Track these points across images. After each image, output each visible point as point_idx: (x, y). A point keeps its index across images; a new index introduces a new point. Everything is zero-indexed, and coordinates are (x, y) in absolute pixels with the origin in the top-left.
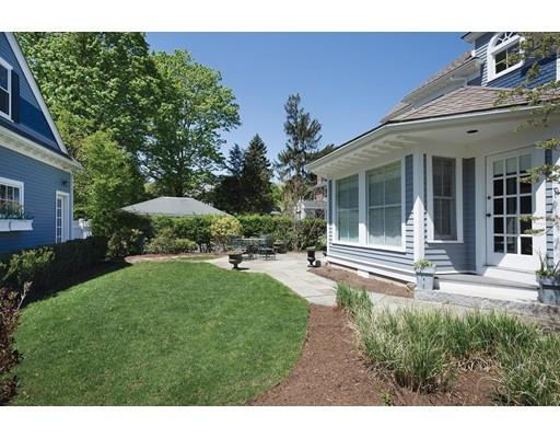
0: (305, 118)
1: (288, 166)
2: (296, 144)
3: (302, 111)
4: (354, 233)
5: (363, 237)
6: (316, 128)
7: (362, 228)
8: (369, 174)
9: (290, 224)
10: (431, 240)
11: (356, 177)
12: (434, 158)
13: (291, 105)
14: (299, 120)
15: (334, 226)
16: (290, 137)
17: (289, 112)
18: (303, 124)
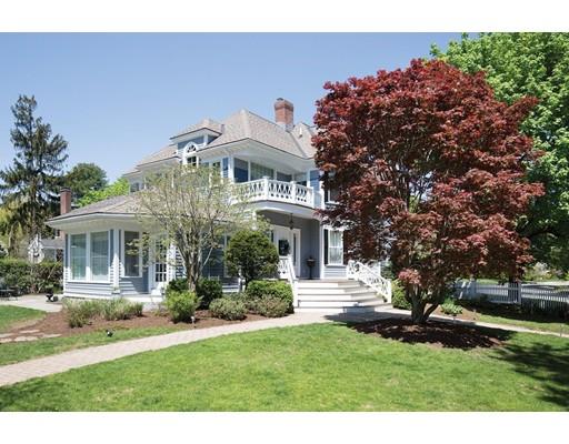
0: (43, 131)
1: (16, 190)
2: (30, 161)
3: (39, 120)
4: (83, 274)
5: (89, 276)
6: (60, 145)
7: (88, 270)
8: (93, 235)
9: (26, 267)
10: (123, 276)
11: (84, 236)
12: (126, 232)
13: (23, 108)
14: (34, 130)
15: (69, 269)
16: (22, 151)
17: (20, 117)
18: (41, 137)
